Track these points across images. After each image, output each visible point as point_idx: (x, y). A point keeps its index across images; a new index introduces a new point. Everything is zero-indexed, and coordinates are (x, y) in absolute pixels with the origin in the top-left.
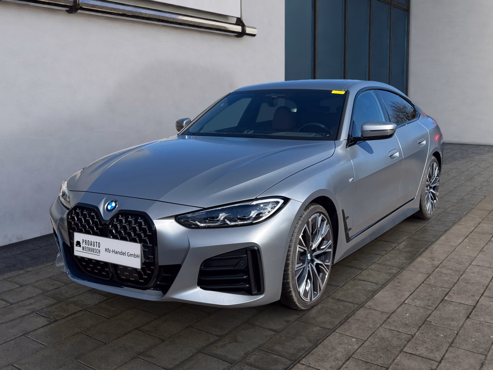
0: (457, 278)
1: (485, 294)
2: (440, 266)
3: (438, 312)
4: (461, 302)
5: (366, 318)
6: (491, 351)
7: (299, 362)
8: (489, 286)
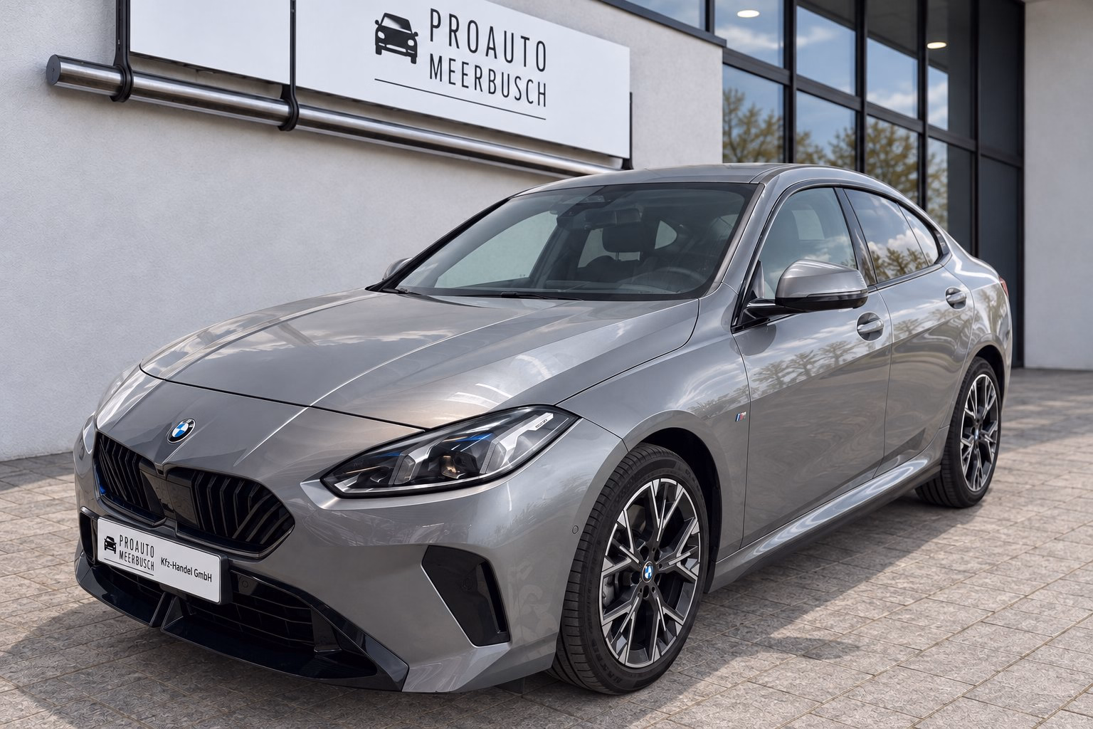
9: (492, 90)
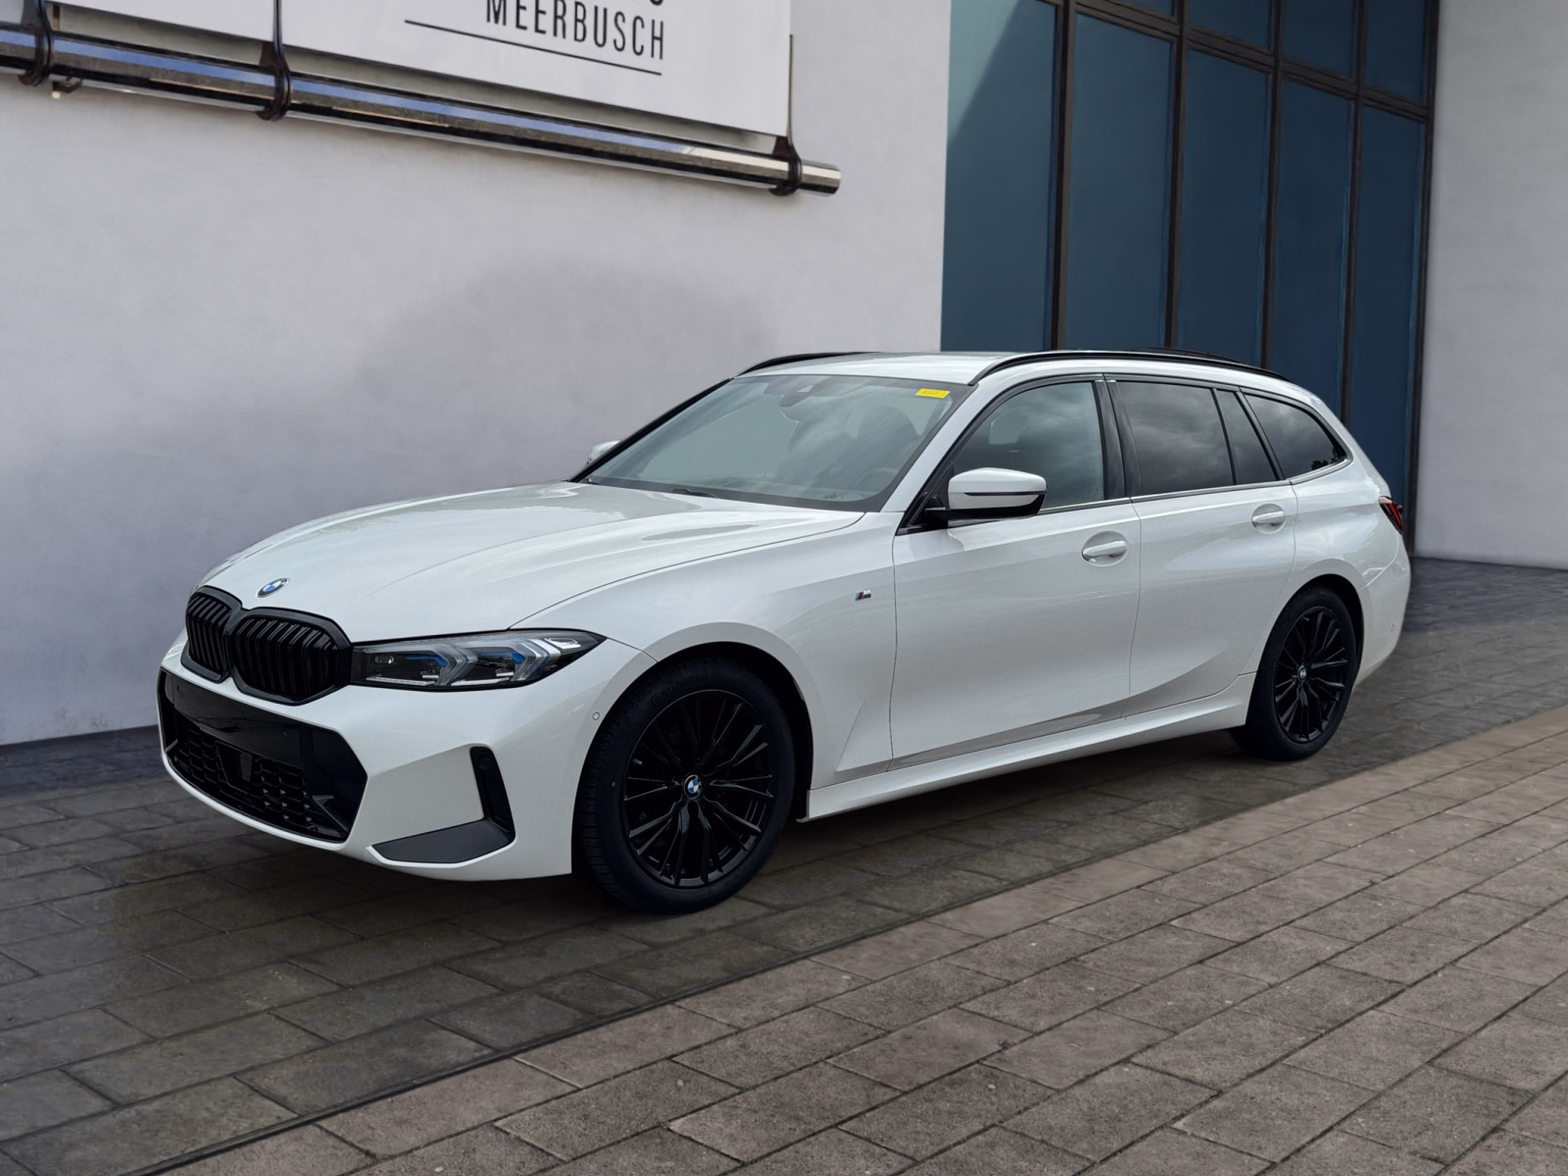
0: (1249, 885)
1: (1298, 923)
2: (1220, 859)
3: (1123, 945)
4: (1214, 934)
5: (914, 941)
6: (1198, 1027)
7: (672, 1002)
8: (1328, 908)
9: (580, 36)
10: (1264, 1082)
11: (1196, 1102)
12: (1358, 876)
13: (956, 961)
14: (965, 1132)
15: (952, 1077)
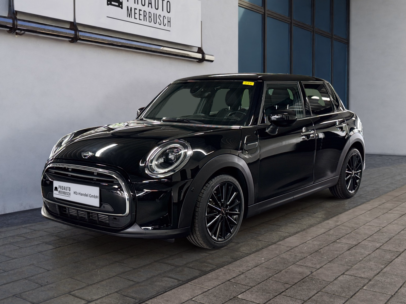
0: (351, 231)
1: (367, 239)
2: (340, 225)
5: (275, 249)
6: (357, 265)
8: (373, 236)
9: (150, 21)
10: (379, 277)
11: (366, 282)
12: (375, 228)
13: (289, 253)
14: (313, 293)
15: (303, 280)
